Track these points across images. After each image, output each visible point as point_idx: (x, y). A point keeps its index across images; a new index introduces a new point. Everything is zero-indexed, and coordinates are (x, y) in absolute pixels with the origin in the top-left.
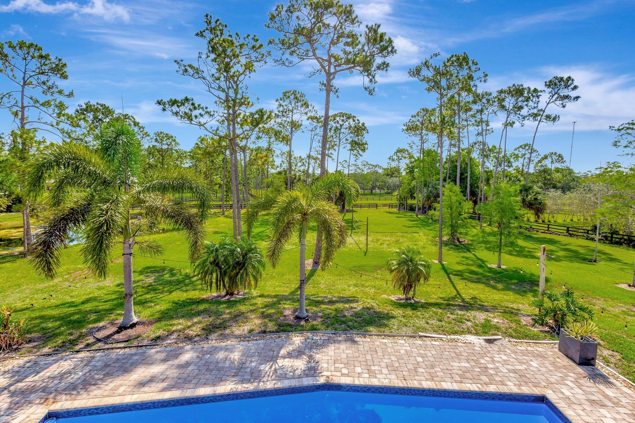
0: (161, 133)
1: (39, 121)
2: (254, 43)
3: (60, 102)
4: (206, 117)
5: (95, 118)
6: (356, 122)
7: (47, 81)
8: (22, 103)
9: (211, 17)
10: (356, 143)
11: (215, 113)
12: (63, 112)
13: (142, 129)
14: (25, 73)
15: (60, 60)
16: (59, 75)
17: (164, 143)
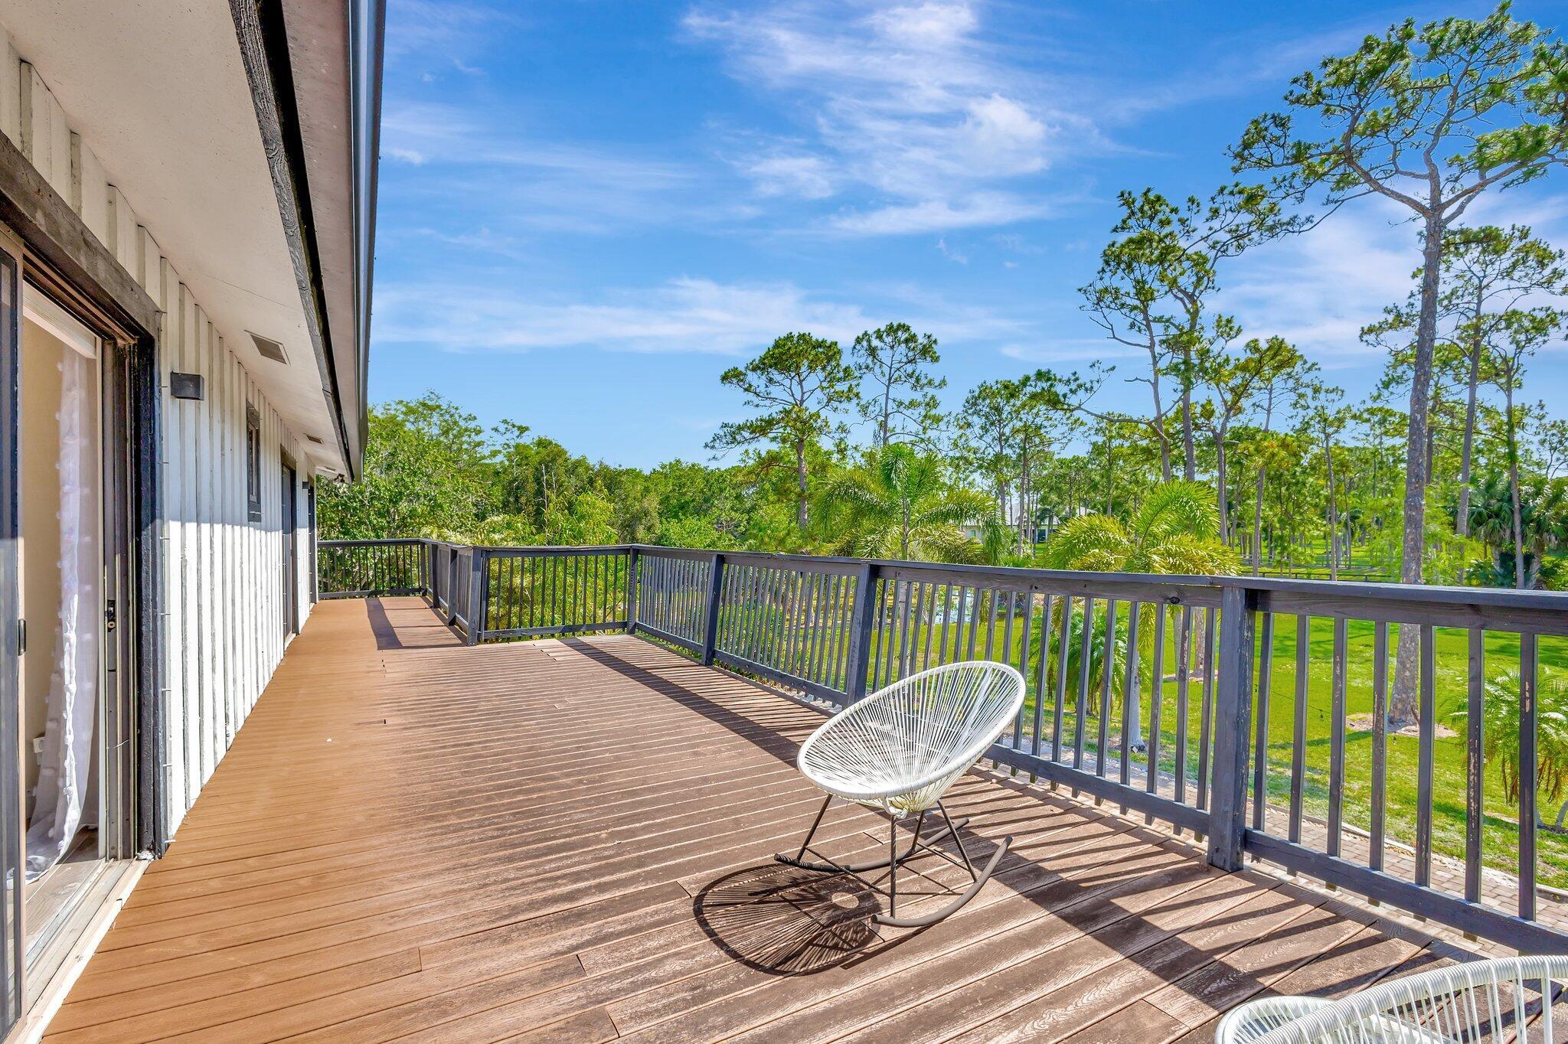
7: (916, 372)
15: (929, 337)
16: (928, 359)
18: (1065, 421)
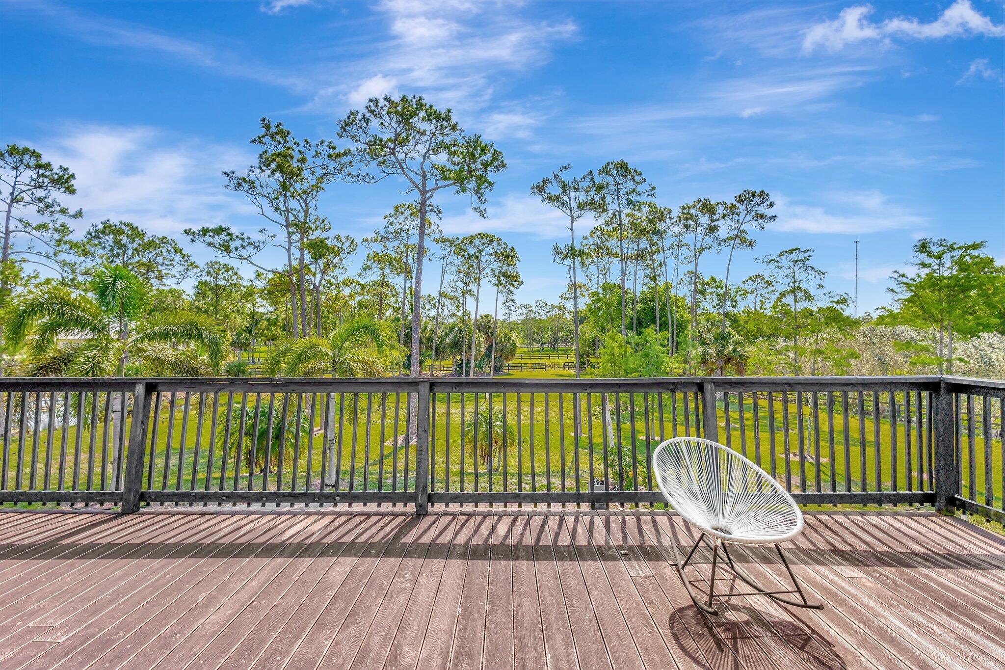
0: (216, 263)
1: (29, 251)
2: (330, 151)
3: (63, 225)
4: (250, 249)
5: (117, 242)
6: (503, 246)
7: (46, 197)
8: (7, 227)
9: (269, 121)
10: (506, 275)
11: (261, 244)
12: (64, 239)
13: (186, 258)
14: (14, 188)
15: (66, 170)
16: (63, 190)
17: (219, 277)
18: (183, 263)
